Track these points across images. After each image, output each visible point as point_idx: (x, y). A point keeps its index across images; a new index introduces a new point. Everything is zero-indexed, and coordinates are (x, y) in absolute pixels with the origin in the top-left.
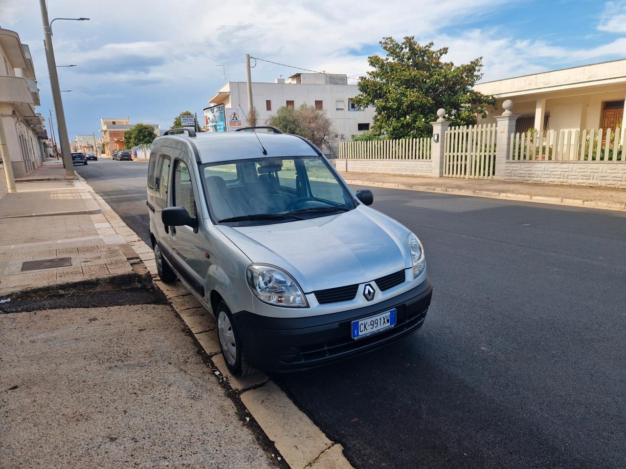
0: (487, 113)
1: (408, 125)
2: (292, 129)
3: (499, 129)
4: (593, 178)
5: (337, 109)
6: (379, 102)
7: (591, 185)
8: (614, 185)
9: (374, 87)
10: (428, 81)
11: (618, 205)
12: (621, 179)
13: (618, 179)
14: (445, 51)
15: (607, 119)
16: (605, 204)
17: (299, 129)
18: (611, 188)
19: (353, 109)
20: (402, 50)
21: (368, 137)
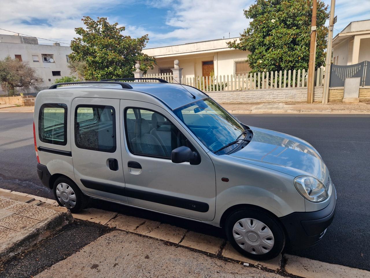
0: (154, 67)
1: (111, 73)
2: (3, 75)
3: (174, 76)
4: (224, 99)
5: (34, 61)
6: (90, 58)
7: (223, 103)
8: (233, 102)
9: (83, 48)
10: (118, 46)
11: (248, 111)
12: (236, 99)
13: (235, 99)
14: (123, 29)
15: (205, 70)
16: (242, 111)
17: (9, 76)
18: (232, 103)
19: (46, 61)
20: (97, 26)
21: (66, 80)
